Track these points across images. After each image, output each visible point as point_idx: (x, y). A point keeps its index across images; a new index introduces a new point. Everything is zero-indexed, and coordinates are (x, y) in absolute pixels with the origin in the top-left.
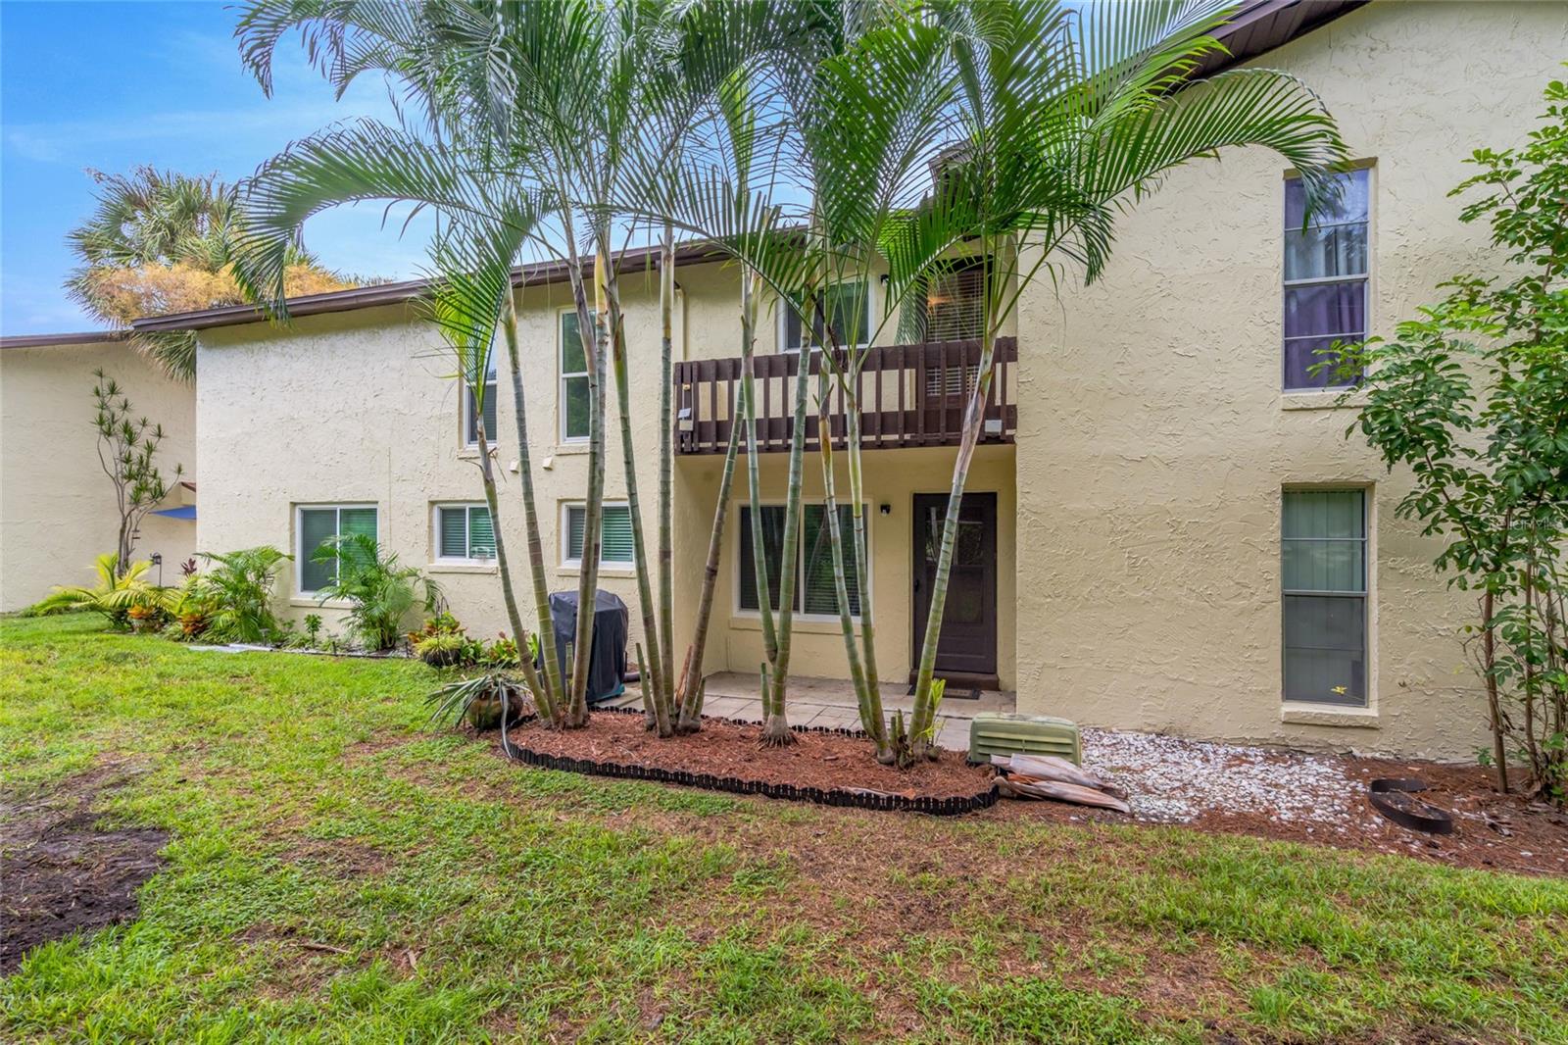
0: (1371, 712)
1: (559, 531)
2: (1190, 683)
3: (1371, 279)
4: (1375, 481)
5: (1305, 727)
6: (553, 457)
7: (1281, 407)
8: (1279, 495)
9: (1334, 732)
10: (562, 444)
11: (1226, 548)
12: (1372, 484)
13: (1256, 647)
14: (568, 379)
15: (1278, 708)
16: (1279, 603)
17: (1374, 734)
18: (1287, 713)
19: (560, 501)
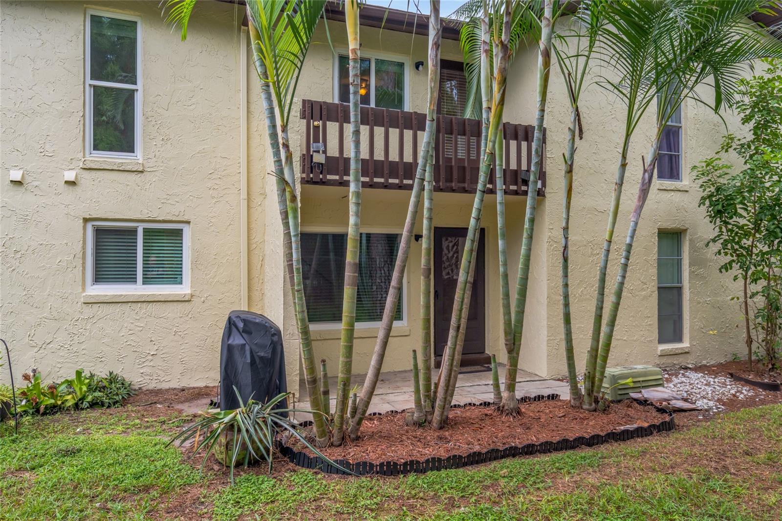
0: (685, 344)
1: (84, 254)
2: (625, 340)
3: (683, 128)
4: (688, 228)
5: (666, 357)
6: (78, 170)
7: (657, 188)
8: (657, 234)
9: (676, 357)
10: (88, 158)
11: (638, 263)
12: (686, 230)
13: (649, 317)
14: (95, 87)
15: (657, 348)
16: (657, 292)
17: (688, 355)
18: (661, 350)
19: (86, 220)
